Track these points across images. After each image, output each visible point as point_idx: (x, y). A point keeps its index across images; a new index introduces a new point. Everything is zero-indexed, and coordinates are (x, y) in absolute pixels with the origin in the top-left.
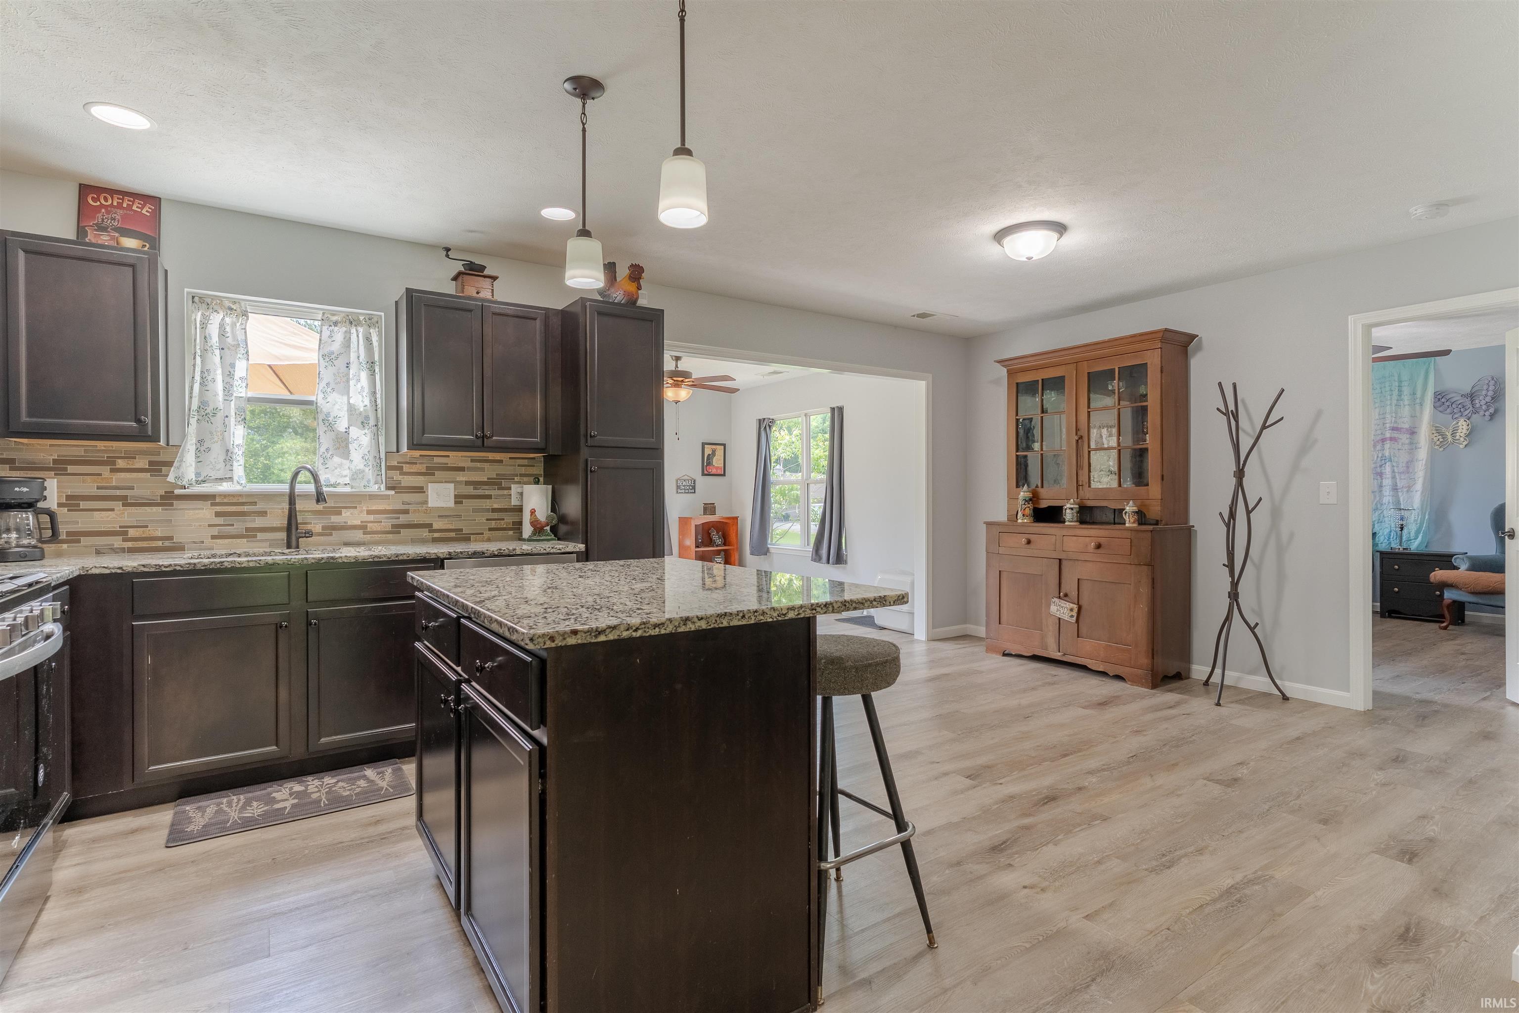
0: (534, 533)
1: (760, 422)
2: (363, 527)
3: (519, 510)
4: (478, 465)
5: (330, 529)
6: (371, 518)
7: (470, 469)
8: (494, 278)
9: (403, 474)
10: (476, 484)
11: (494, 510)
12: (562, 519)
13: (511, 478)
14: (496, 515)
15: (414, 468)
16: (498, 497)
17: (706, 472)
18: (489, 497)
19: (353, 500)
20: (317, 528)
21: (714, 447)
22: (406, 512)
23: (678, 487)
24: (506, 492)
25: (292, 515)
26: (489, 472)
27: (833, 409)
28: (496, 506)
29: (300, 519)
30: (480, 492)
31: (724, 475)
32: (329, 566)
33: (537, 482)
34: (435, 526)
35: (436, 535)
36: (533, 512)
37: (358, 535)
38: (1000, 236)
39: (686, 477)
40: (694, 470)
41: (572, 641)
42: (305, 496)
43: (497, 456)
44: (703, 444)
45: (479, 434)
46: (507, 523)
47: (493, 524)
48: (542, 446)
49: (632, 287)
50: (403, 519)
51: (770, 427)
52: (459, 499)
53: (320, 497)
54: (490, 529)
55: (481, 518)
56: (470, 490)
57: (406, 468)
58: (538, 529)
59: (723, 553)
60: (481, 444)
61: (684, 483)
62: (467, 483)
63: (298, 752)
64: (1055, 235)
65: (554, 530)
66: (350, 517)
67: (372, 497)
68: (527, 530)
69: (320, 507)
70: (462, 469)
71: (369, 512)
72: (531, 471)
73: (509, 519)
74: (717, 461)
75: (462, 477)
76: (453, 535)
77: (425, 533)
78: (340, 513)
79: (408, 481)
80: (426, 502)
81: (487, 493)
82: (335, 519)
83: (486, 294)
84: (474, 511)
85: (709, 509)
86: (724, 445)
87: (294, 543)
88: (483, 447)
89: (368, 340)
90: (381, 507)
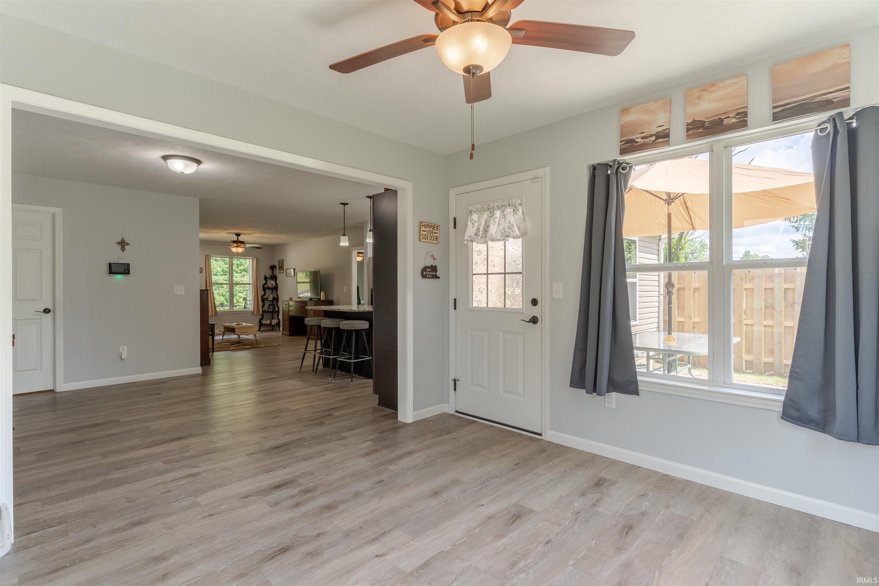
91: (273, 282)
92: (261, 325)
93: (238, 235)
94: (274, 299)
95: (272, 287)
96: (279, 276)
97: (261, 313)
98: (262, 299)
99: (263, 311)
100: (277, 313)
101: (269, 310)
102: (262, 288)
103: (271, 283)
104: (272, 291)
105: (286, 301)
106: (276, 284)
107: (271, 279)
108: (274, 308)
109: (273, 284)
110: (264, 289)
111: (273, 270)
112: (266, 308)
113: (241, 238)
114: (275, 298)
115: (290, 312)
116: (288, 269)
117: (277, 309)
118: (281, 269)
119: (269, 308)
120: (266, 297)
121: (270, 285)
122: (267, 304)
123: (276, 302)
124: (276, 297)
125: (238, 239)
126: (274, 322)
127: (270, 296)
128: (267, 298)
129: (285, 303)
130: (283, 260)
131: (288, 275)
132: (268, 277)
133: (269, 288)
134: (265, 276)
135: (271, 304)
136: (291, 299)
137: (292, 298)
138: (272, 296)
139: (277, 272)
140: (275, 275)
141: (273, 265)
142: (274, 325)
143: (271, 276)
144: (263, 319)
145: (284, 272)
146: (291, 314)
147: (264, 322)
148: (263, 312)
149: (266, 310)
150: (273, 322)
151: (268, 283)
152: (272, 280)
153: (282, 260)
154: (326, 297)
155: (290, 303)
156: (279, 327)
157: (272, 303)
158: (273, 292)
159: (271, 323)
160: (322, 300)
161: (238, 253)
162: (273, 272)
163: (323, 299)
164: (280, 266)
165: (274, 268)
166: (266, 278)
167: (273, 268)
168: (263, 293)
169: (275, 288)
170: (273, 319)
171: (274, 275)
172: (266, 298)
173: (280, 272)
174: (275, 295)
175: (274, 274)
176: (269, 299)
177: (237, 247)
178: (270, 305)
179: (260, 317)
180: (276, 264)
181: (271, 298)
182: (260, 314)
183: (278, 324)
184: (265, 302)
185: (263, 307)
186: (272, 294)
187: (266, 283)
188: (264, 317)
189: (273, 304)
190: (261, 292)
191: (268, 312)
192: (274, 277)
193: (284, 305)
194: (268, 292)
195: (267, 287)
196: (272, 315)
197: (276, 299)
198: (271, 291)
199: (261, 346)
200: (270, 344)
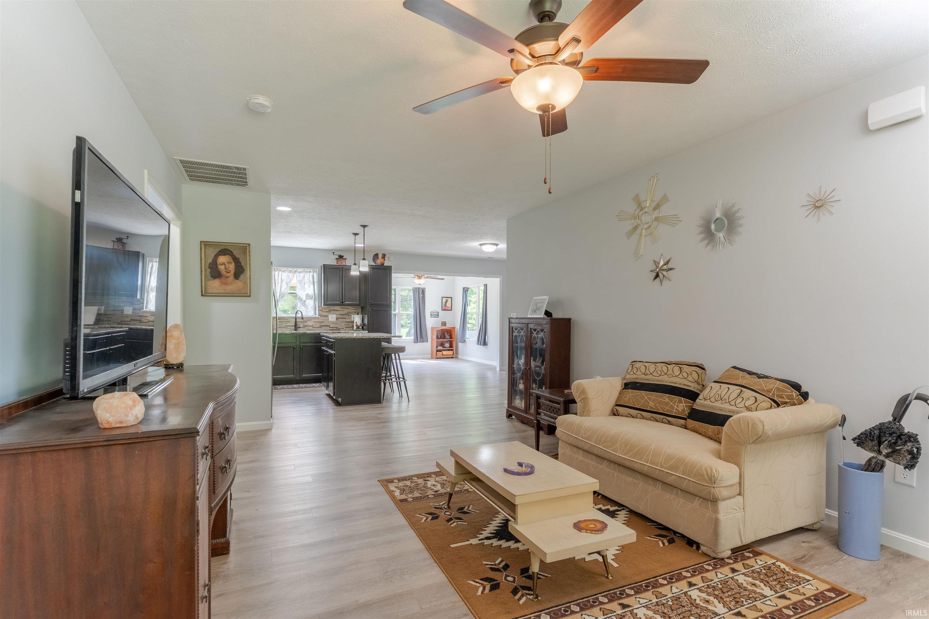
0: (356, 329)
1: (464, 288)
2: (312, 326)
3: (353, 322)
4: (342, 309)
5: (304, 326)
6: (314, 323)
7: (340, 310)
8: (346, 259)
9: (322, 312)
10: (342, 315)
11: (347, 322)
12: (364, 325)
13: (351, 313)
14: (347, 323)
15: (326, 310)
16: (348, 318)
17: (443, 309)
18: (346, 318)
19: (310, 319)
20: (302, 326)
21: (447, 299)
22: (323, 322)
23: (431, 315)
24: (350, 317)
25: (296, 322)
26: (346, 311)
27: (484, 285)
28: (347, 321)
29: (298, 323)
30: (343, 317)
31: (451, 310)
32: (305, 334)
33: (358, 314)
34: (331, 326)
35: (331, 329)
36: (356, 322)
37: (311, 328)
38: (481, 245)
39: (435, 311)
40: (438, 308)
41: (338, 338)
42: (299, 318)
43: (348, 307)
44: (442, 298)
45: (341, 301)
46: (351, 326)
47: (346, 326)
48: (359, 304)
49: (382, 260)
50: (323, 324)
51: (467, 291)
52: (337, 319)
53: (302, 318)
54: (346, 327)
55: (343, 324)
56: (340, 316)
57: (323, 310)
58: (358, 327)
59: (449, 342)
60: (342, 304)
61: (434, 313)
62: (339, 314)
63: (298, 378)
64: (496, 246)
65: (363, 328)
66: (309, 323)
67: (315, 318)
68: (355, 328)
69: (302, 320)
70: (338, 310)
71: (314, 322)
72: (357, 311)
73: (351, 324)
74: (449, 305)
75: (338, 313)
76: (335, 329)
77: (328, 328)
78: (307, 322)
79: (324, 314)
80: (329, 320)
81: (345, 317)
82: (306, 324)
83: (344, 264)
84: (341, 322)
85: (444, 324)
86: (451, 298)
87: (296, 330)
88: (342, 305)
89: (313, 276)
90: (317, 321)
199: (438, 479)
200: (411, 492)
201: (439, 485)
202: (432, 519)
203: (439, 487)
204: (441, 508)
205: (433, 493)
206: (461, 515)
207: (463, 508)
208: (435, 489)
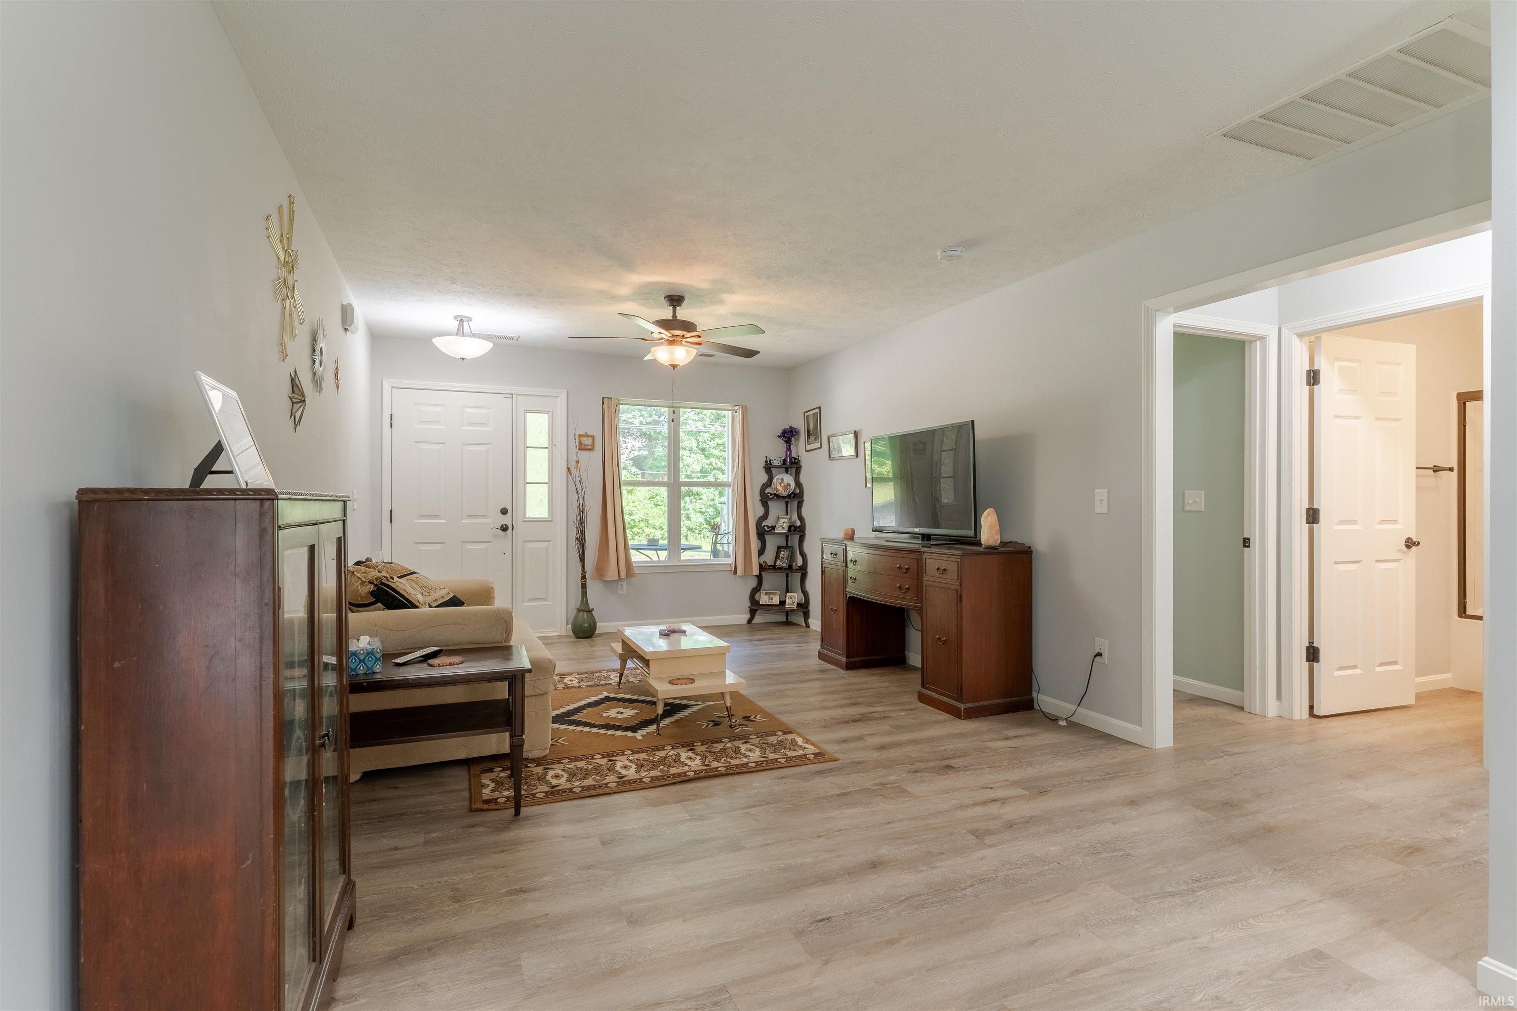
91: (789, 479)
92: (755, 607)
93: (675, 300)
94: (792, 528)
95: (786, 494)
96: (806, 461)
97: (756, 571)
98: (757, 529)
99: (760, 565)
100: (800, 574)
101: (778, 563)
102: (758, 497)
103: (784, 482)
104: (787, 507)
105: (834, 542)
106: (798, 484)
107: (784, 469)
108: (792, 557)
109: (789, 485)
110: (765, 500)
111: (788, 442)
112: (769, 557)
113: (683, 313)
114: (796, 527)
115: (850, 582)
116: (835, 436)
117: (799, 561)
118: (812, 438)
119: (777, 557)
120: (768, 522)
121: (779, 488)
122: (772, 543)
123: (796, 538)
124: (798, 524)
125: (674, 316)
126: (793, 599)
127: (782, 521)
128: (773, 528)
129: (829, 548)
130: (820, 408)
131: (834, 454)
132: (776, 463)
133: (777, 496)
134: (766, 462)
135: (784, 544)
136: (851, 536)
137: (853, 532)
138: (786, 520)
139: (800, 448)
140: (795, 459)
141: (791, 427)
142: (792, 610)
143: (785, 460)
144: (759, 590)
145: (821, 447)
146: (852, 589)
147: (764, 599)
148: (762, 568)
149: (770, 562)
150: (788, 601)
151: (775, 481)
152: (787, 472)
153: (817, 410)
154: (1002, 531)
155: (849, 549)
156: (806, 615)
157: (787, 540)
158: (789, 508)
159: (783, 603)
160: (988, 548)
161: (674, 366)
162: (789, 449)
163: (991, 542)
164: (808, 431)
165: (793, 435)
166: (768, 467)
167: (789, 435)
168: (761, 511)
169: (796, 497)
170: (787, 591)
171: (791, 458)
172: (768, 527)
173: (809, 447)
174: (795, 516)
175: (794, 455)
176: (778, 530)
177: (671, 342)
178: (779, 548)
179: (753, 583)
180: (800, 424)
181: (782, 526)
182: (754, 574)
183: (804, 607)
184: (768, 538)
185: (761, 552)
186: (787, 514)
187: (769, 483)
188: (765, 585)
189: (789, 545)
190: (756, 510)
191: (774, 567)
192: (792, 465)
193: (828, 556)
194: (776, 508)
195: (771, 494)
196: (787, 577)
197: (798, 530)
198: (782, 505)
199: (745, 760)
200: (782, 741)
201: (743, 751)
202: (750, 717)
203: (743, 748)
204: (740, 725)
205: (750, 740)
206: (719, 719)
207: (715, 725)
208: (748, 746)
